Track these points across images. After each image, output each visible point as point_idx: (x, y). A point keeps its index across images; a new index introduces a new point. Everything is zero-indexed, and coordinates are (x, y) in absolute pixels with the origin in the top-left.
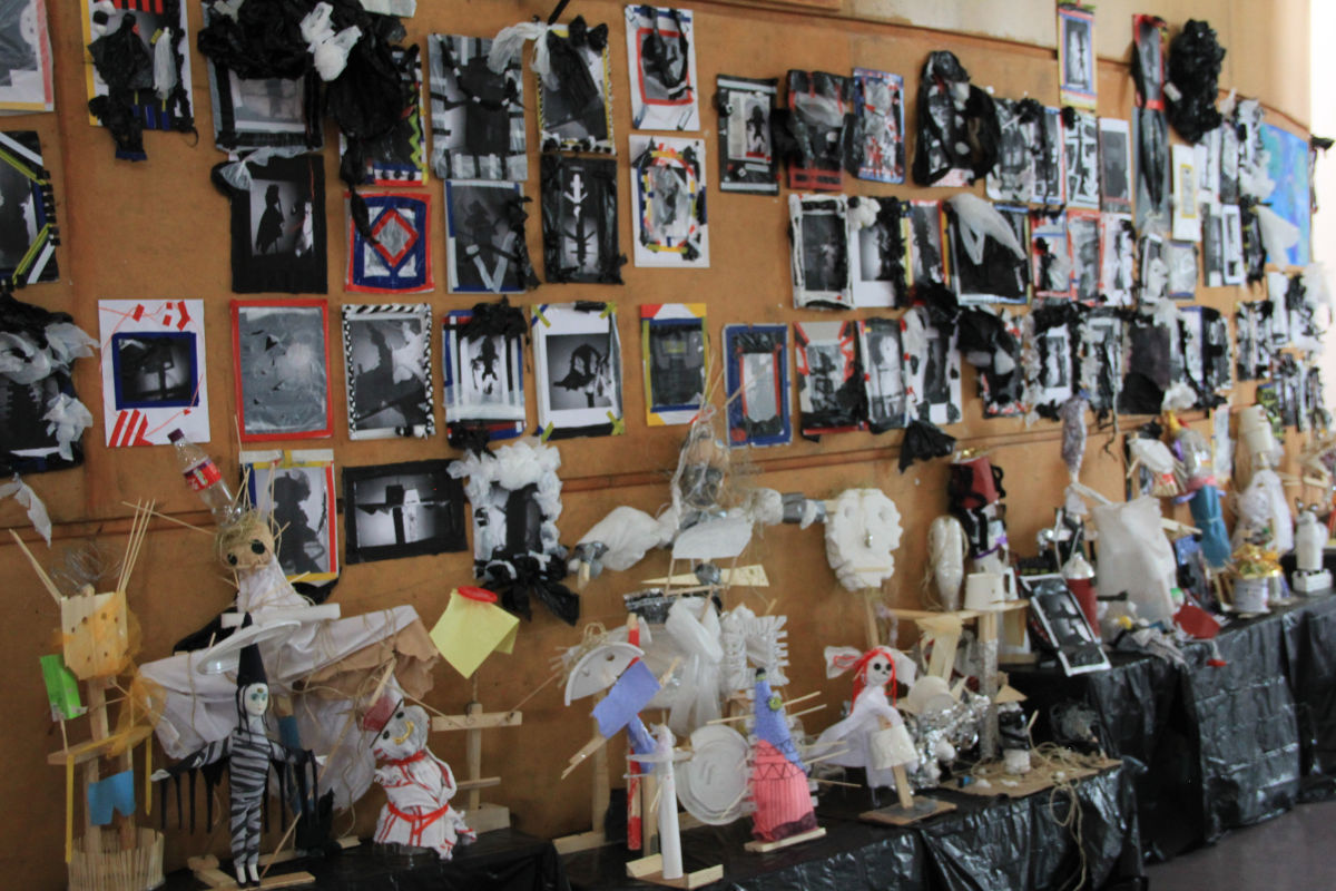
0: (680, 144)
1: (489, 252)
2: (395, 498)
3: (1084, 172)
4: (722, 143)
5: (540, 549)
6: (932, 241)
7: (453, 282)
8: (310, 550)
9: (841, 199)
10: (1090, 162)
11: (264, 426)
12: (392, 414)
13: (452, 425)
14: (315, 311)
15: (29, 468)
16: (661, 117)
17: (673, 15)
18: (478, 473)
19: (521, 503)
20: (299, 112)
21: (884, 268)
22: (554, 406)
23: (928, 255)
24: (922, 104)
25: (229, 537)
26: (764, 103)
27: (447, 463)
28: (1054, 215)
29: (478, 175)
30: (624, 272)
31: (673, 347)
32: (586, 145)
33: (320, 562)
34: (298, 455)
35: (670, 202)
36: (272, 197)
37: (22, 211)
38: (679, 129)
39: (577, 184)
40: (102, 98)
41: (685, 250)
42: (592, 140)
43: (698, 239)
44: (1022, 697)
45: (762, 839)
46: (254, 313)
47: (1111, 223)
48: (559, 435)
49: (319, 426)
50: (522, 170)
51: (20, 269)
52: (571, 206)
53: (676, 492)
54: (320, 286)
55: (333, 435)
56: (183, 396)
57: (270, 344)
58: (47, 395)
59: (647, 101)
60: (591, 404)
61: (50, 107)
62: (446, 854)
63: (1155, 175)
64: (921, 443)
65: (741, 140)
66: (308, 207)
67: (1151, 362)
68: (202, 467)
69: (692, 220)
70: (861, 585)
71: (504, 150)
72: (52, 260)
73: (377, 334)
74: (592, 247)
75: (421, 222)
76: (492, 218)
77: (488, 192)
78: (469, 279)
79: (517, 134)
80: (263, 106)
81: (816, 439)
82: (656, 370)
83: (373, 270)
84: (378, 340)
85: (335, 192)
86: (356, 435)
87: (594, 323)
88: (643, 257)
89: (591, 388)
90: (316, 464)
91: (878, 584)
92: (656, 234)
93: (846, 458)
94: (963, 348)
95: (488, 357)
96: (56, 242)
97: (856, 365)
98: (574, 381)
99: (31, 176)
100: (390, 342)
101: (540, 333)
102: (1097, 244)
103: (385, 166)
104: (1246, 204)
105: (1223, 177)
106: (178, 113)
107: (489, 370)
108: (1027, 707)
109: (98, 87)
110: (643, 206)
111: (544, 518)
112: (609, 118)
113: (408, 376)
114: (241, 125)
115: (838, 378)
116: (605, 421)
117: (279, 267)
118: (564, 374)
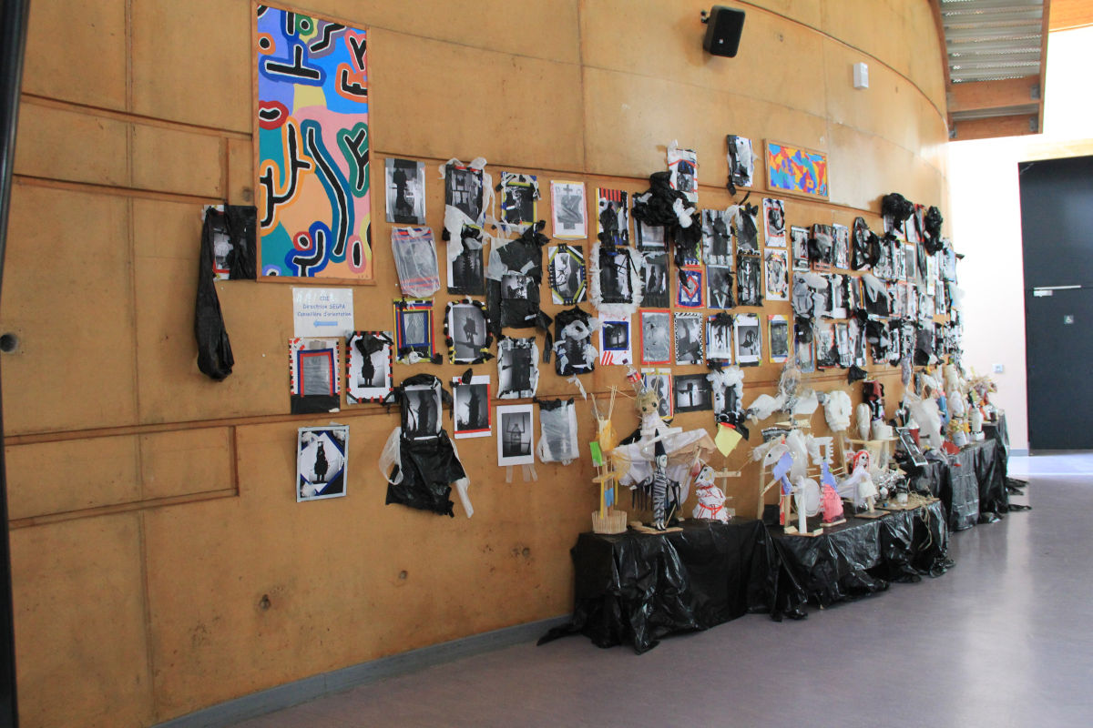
0: (780, 252)
1: (721, 293)
2: (690, 387)
3: (902, 266)
5: (735, 410)
6: (857, 292)
7: (709, 305)
8: (665, 408)
9: (830, 275)
10: (903, 262)
11: (650, 359)
12: (689, 355)
13: (708, 360)
14: (666, 315)
15: (578, 371)
17: (778, 202)
18: (717, 380)
19: (729, 391)
20: (662, 238)
22: (740, 354)
23: (857, 299)
24: (854, 238)
25: (643, 400)
26: (806, 236)
27: (706, 375)
28: (894, 283)
29: (717, 263)
30: (763, 302)
31: (778, 332)
32: (751, 252)
33: (668, 412)
34: (660, 370)
35: (777, 275)
36: (653, 271)
37: (576, 275)
38: (780, 246)
39: (748, 267)
40: (601, 234)
41: (782, 294)
42: (753, 250)
44: (905, 473)
45: (826, 522)
46: (647, 315)
47: (910, 285)
48: (743, 365)
49: (667, 359)
50: (731, 260)
51: (575, 297)
52: (746, 276)
53: (783, 390)
54: (667, 305)
55: (670, 363)
56: (624, 346)
57: (652, 327)
58: (582, 344)
59: (770, 235)
60: (752, 354)
61: (586, 237)
62: (725, 522)
63: (922, 268)
64: (854, 374)
66: (664, 275)
67: (924, 344)
68: (636, 374)
69: (784, 282)
70: (839, 429)
71: (726, 254)
72: (585, 295)
73: (685, 324)
74: (753, 292)
75: (700, 281)
76: (721, 280)
77: (720, 269)
78: (714, 303)
79: (730, 247)
80: (651, 236)
81: (823, 370)
82: (773, 341)
83: (685, 299)
84: (685, 326)
85: (673, 269)
86: (679, 363)
87: (752, 322)
89: (752, 347)
90: (665, 374)
91: (845, 429)
92: (773, 288)
93: (830, 378)
94: (868, 335)
95: (720, 334)
96: (586, 287)
97: (835, 341)
98: (747, 344)
99: (579, 262)
100: (689, 327)
101: (736, 325)
102: (906, 295)
103: (689, 259)
104: (945, 280)
105: (940, 269)
106: (624, 239)
107: (720, 339)
108: (907, 477)
109: (600, 230)
110: (769, 276)
111: (737, 398)
112: (758, 241)
113: (694, 341)
114: (644, 243)
115: (829, 346)
116: (756, 360)
117: (655, 298)
118: (743, 341)
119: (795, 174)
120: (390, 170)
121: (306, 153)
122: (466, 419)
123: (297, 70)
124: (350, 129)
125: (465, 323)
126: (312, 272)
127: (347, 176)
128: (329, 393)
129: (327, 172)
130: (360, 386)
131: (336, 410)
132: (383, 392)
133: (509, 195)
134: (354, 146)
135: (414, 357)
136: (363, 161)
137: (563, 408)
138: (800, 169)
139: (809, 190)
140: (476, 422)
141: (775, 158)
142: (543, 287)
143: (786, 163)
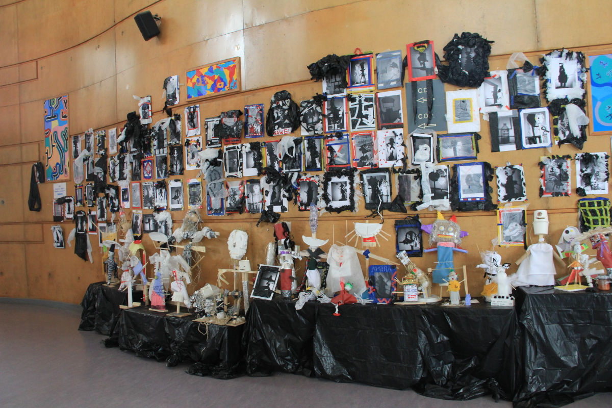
0: (196, 139)
1: (162, 170)
3: (363, 117)
4: (206, 135)
6: (276, 153)
7: (157, 177)
8: (138, 230)
9: (238, 145)
10: (369, 112)
11: (135, 206)
12: (149, 204)
14: (138, 184)
15: (115, 211)
16: (192, 133)
17: (195, 107)
19: (166, 224)
21: (255, 164)
23: (273, 158)
28: (339, 136)
29: (159, 153)
31: (194, 190)
33: (139, 232)
36: (135, 162)
38: (195, 135)
39: (176, 152)
41: (197, 165)
42: (178, 142)
43: (200, 162)
46: (133, 184)
47: (386, 134)
48: (173, 210)
49: (140, 206)
52: (175, 157)
56: (127, 200)
57: (134, 190)
59: (189, 130)
60: (178, 203)
65: (211, 133)
66: (139, 164)
69: (199, 157)
71: (163, 147)
73: (147, 188)
74: (178, 167)
75: (151, 165)
76: (162, 162)
78: (159, 176)
79: (165, 143)
81: (231, 215)
82: (190, 195)
83: (146, 175)
84: (147, 189)
87: (179, 184)
88: (188, 168)
89: (178, 200)
92: (191, 162)
95: (161, 192)
97: (243, 194)
98: (176, 198)
100: (149, 190)
101: (170, 186)
102: (372, 144)
103: (148, 154)
107: (161, 195)
110: (188, 155)
111: (169, 228)
112: (181, 136)
113: (151, 196)
114: (131, 150)
115: (237, 198)
116: (180, 207)
117: (136, 176)
118: (173, 197)
119: (207, 83)
120: (73, 141)
121: (54, 142)
122: (91, 227)
123: (53, 117)
124: (63, 130)
125: (89, 192)
126: (57, 178)
127: (63, 146)
128: (60, 216)
129: (59, 146)
130: (68, 214)
131: (62, 221)
132: (71, 216)
133: (99, 140)
134: (64, 135)
135: (79, 203)
136: (67, 140)
137: (112, 226)
138: (212, 78)
139: (219, 90)
140: (94, 229)
141: (191, 79)
142: (107, 175)
143: (200, 79)
